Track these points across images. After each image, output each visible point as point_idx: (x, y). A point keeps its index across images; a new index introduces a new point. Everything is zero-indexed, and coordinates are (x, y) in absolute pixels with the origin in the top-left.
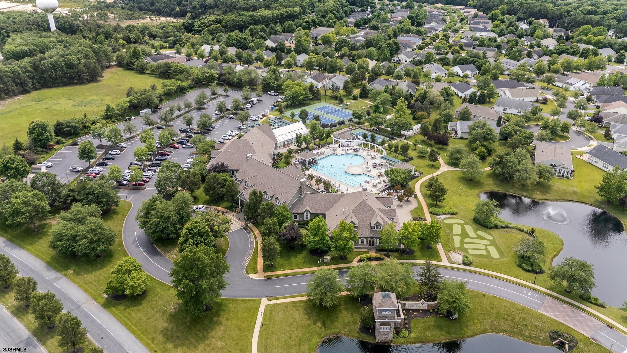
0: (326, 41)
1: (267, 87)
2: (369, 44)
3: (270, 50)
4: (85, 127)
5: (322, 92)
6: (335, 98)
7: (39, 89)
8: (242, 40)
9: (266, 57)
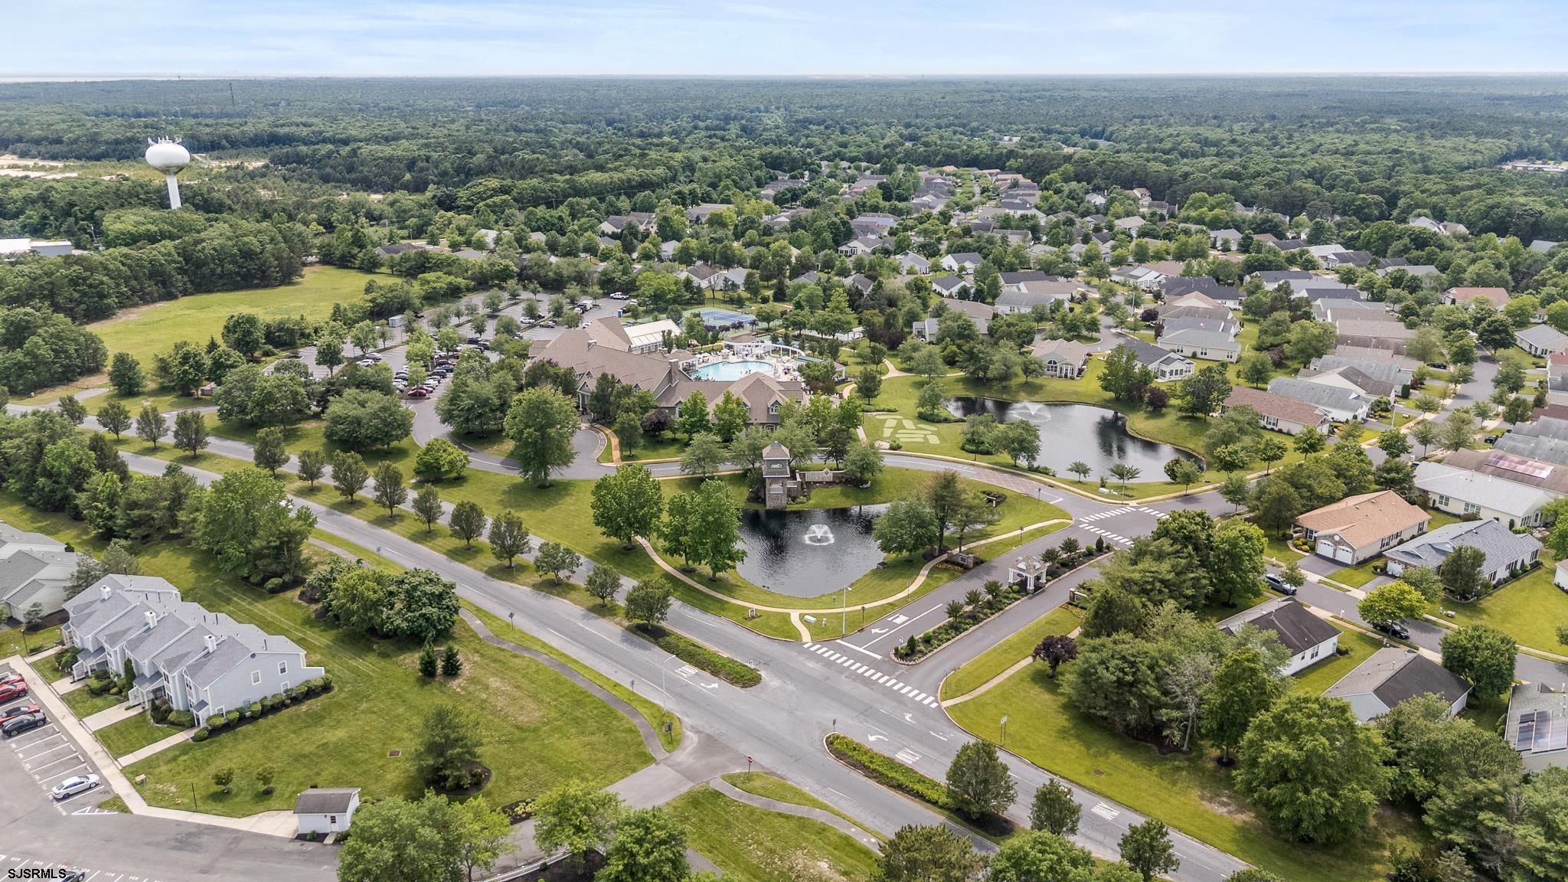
0: (716, 221)
1: (608, 286)
2: (796, 225)
3: (610, 236)
4: (303, 335)
5: (708, 294)
6: (732, 301)
7: (192, 294)
8: (556, 221)
9: (602, 246)
